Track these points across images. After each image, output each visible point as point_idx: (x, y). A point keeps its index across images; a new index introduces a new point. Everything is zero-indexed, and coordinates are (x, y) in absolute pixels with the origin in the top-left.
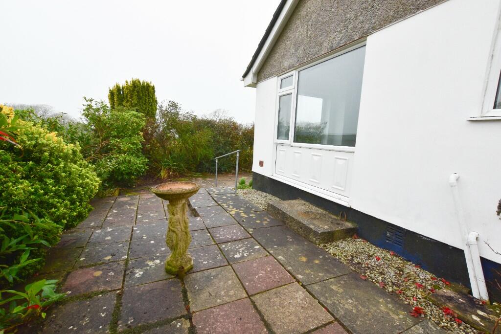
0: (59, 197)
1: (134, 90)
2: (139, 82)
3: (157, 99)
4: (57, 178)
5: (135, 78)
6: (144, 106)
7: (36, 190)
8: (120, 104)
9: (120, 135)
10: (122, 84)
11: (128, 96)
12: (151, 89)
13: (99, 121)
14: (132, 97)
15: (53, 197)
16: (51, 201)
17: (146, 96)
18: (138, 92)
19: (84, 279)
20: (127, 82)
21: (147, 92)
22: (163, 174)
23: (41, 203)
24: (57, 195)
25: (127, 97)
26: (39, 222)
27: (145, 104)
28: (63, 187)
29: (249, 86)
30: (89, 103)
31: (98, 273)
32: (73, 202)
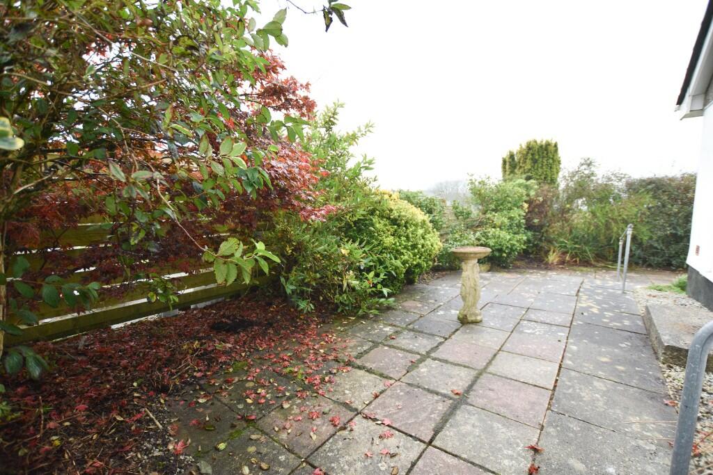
0: (408, 250)
1: (528, 153)
2: (536, 142)
3: (561, 159)
4: (407, 237)
5: (531, 139)
6: (540, 170)
7: (396, 243)
8: (512, 172)
9: (499, 208)
10: (515, 149)
11: (521, 161)
12: (551, 148)
13: (480, 194)
14: (525, 162)
15: (404, 249)
16: (402, 251)
17: (543, 157)
18: (532, 155)
19: (410, 305)
20: (521, 145)
21: (545, 152)
22: (553, 258)
23: (397, 251)
24: (406, 247)
25: (519, 162)
26: (393, 261)
27: (542, 168)
28: (410, 244)
29: (685, 116)
30: (471, 178)
31: (420, 305)
32: (415, 255)
